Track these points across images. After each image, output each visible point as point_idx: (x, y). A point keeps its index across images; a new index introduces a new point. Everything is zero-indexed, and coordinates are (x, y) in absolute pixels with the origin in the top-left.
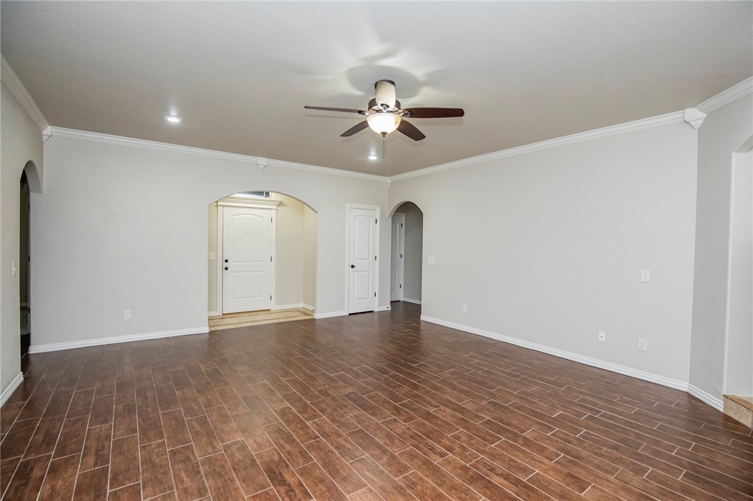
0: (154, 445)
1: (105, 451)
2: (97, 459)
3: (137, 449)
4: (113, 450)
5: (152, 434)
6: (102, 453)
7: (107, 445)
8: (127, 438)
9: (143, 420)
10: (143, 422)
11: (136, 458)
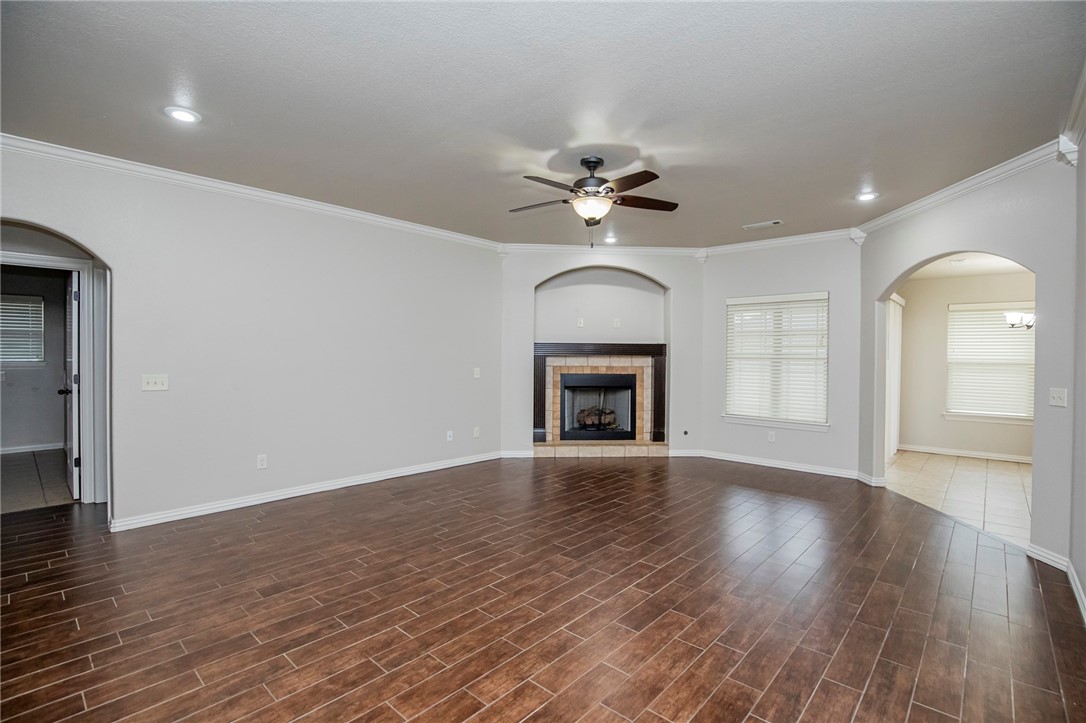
0: (815, 647)
1: (879, 680)
2: (892, 676)
3: (838, 654)
4: (867, 675)
5: (805, 664)
6: (884, 680)
7: (874, 689)
8: (841, 681)
9: (798, 699)
10: (802, 695)
11: (846, 645)
